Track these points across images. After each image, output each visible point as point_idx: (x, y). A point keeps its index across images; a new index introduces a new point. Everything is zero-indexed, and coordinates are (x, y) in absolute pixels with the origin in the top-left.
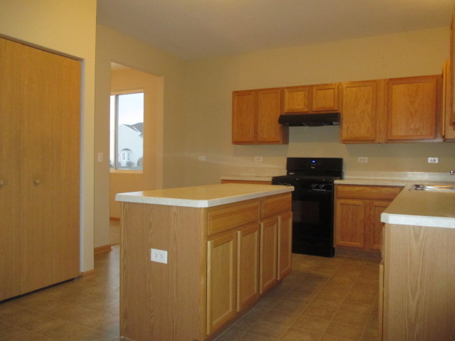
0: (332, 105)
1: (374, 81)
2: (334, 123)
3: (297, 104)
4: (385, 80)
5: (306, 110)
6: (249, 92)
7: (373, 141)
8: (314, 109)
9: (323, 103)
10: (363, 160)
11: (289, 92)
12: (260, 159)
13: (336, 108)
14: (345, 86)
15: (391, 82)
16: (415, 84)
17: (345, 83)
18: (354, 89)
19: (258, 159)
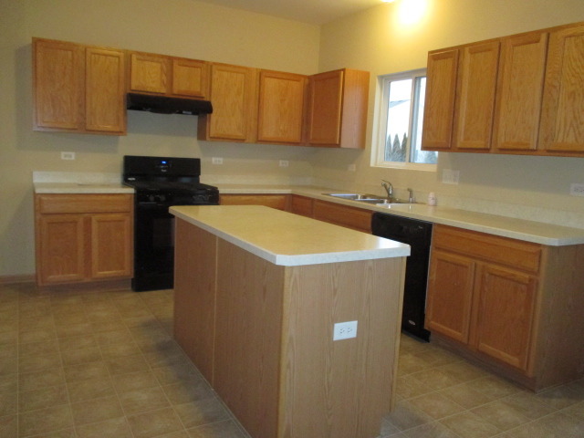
0: (199, 90)
1: (247, 68)
3: (150, 81)
4: (257, 69)
5: (163, 91)
7: (242, 141)
8: (175, 92)
9: (186, 84)
10: (217, 159)
11: (138, 59)
12: (69, 156)
13: (204, 95)
14: (214, 67)
15: (262, 74)
16: (286, 81)
17: (215, 63)
18: (225, 74)
19: (65, 156)
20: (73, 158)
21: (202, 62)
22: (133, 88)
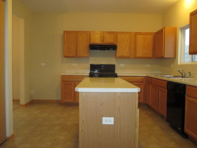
0: (113, 41)
1: (130, 32)
2: (110, 49)
3: (97, 40)
4: (134, 32)
5: (101, 43)
6: (73, 32)
7: (129, 58)
8: (105, 42)
9: (109, 40)
10: (122, 65)
11: (93, 34)
12: (75, 65)
13: (115, 43)
14: (118, 33)
15: (136, 34)
16: (146, 35)
17: (118, 32)
18: (122, 35)
19: (74, 65)
20: (76, 65)
21: (114, 32)
22: (92, 43)
